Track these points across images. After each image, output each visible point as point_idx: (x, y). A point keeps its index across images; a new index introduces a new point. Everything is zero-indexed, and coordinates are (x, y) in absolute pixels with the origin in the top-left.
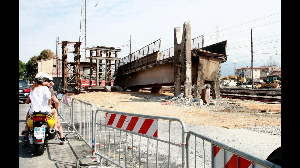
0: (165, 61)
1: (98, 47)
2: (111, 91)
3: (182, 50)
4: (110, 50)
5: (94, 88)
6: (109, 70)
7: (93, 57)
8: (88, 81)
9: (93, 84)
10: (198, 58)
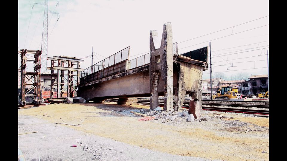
0: (136, 70)
1: (60, 57)
2: (73, 103)
3: (161, 56)
4: (72, 61)
5: (55, 100)
6: (71, 81)
7: (55, 67)
8: (49, 93)
9: (54, 96)
10: (179, 65)
